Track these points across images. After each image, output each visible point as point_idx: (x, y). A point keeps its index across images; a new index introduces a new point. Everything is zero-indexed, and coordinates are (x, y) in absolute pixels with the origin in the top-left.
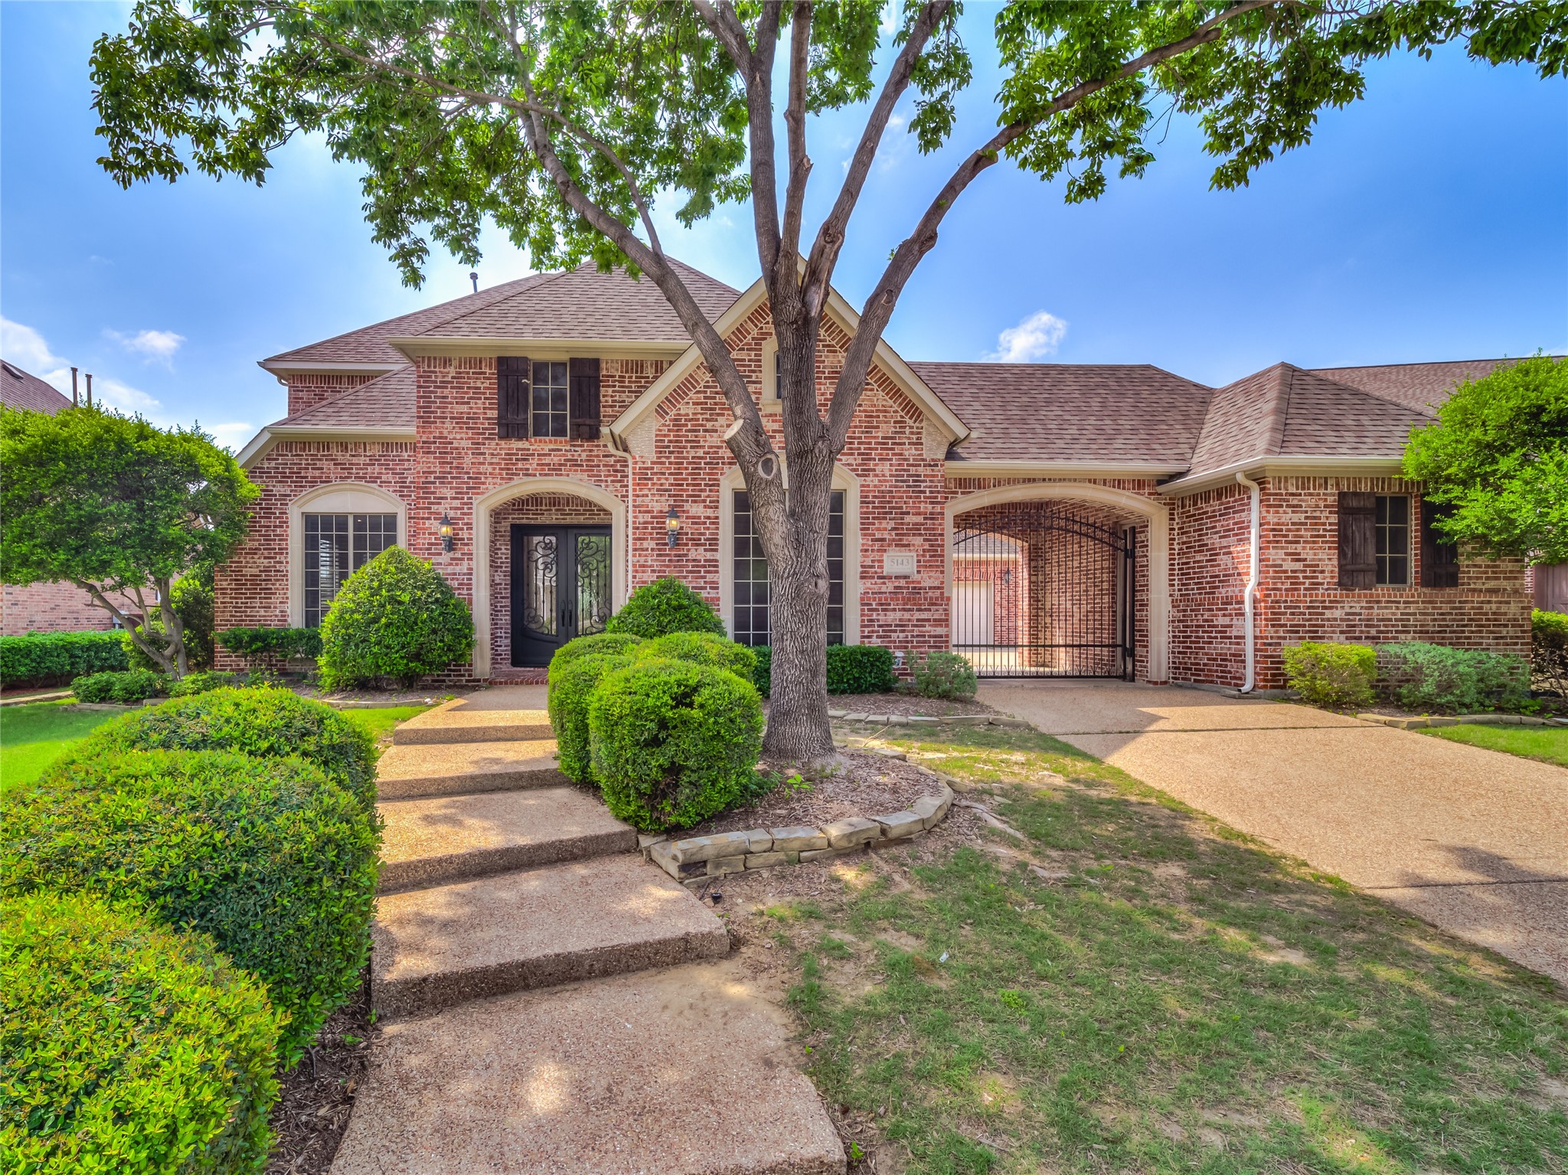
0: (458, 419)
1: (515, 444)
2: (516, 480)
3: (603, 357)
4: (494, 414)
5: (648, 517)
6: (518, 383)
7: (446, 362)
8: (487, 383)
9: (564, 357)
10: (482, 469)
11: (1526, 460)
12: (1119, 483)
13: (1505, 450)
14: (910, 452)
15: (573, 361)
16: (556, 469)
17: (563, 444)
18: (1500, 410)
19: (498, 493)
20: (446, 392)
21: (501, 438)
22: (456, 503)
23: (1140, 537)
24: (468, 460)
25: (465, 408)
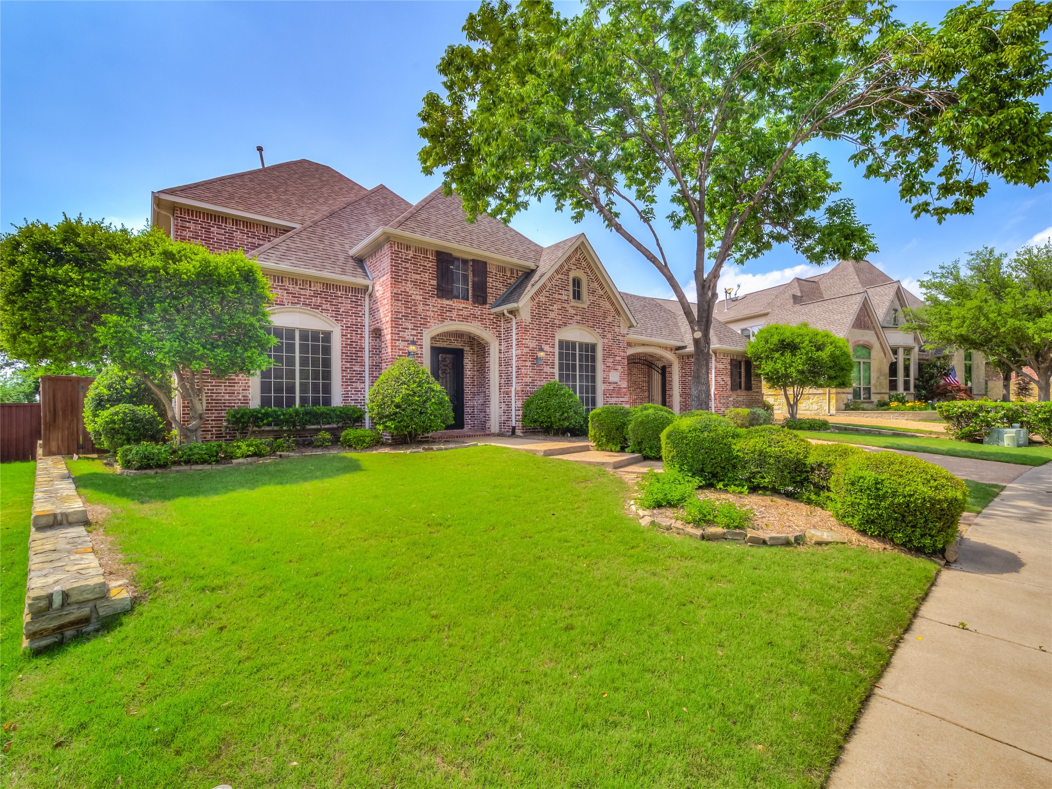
0: (414, 282)
1: (446, 302)
2: (446, 323)
3: (488, 261)
4: (435, 283)
5: (527, 350)
6: (448, 268)
7: (408, 248)
8: (430, 264)
9: (471, 258)
10: (428, 313)
11: (782, 354)
12: (666, 348)
13: (777, 351)
14: (617, 330)
15: (473, 260)
16: (465, 319)
17: (469, 305)
18: (775, 339)
19: (436, 328)
20: (408, 265)
21: (438, 297)
22: (414, 332)
23: (668, 370)
24: (420, 308)
25: (418, 277)
